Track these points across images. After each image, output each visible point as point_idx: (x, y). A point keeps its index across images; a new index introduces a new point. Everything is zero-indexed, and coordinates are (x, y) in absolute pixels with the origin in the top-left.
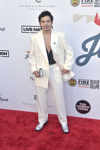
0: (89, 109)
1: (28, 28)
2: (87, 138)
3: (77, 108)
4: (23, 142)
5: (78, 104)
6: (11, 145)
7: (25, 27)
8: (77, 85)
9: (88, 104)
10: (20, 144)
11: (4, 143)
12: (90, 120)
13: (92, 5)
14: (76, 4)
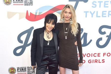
8: (16, 72)
14: (8, 2)
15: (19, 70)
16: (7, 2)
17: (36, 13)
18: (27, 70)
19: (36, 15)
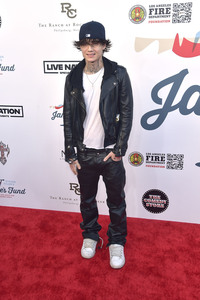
0: (166, 205)
1: (55, 64)
2: (161, 254)
3: (144, 204)
4: (52, 262)
5: (146, 196)
6: (32, 267)
7: (50, 64)
8: (144, 163)
9: (163, 196)
10: (46, 266)
11: (20, 264)
12: (168, 224)
13: (168, 19)
14: (139, 18)
15: (150, 159)
16: (136, 18)
17: (197, 39)
18: (166, 161)
19: (195, 44)
